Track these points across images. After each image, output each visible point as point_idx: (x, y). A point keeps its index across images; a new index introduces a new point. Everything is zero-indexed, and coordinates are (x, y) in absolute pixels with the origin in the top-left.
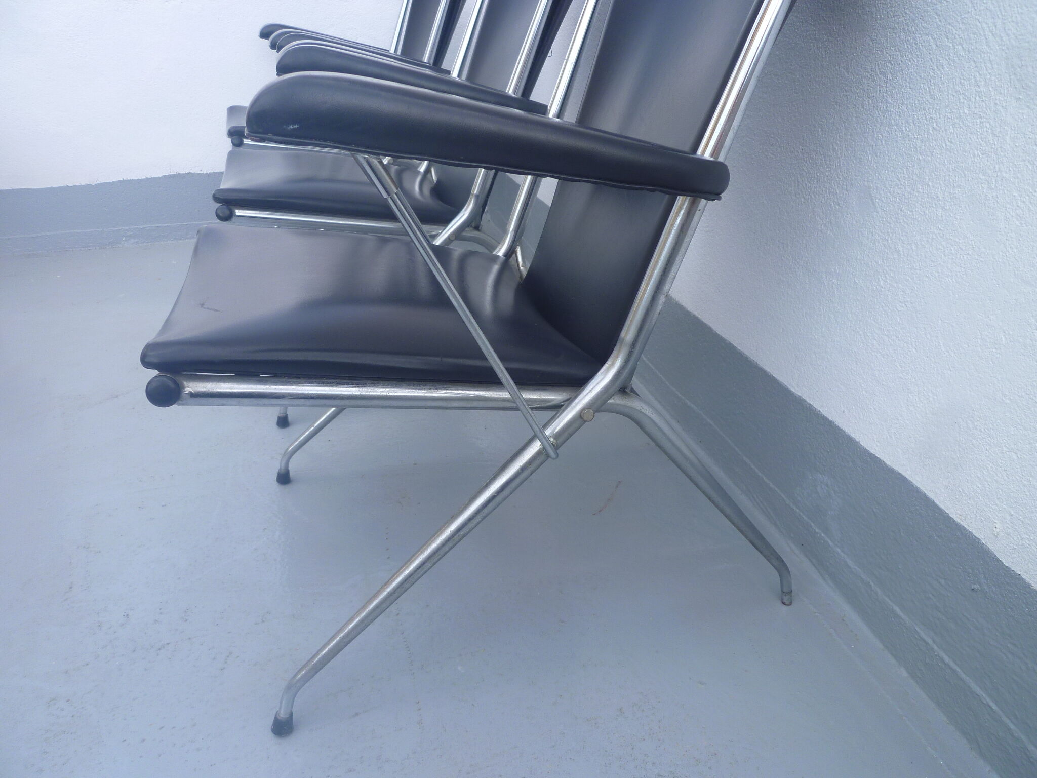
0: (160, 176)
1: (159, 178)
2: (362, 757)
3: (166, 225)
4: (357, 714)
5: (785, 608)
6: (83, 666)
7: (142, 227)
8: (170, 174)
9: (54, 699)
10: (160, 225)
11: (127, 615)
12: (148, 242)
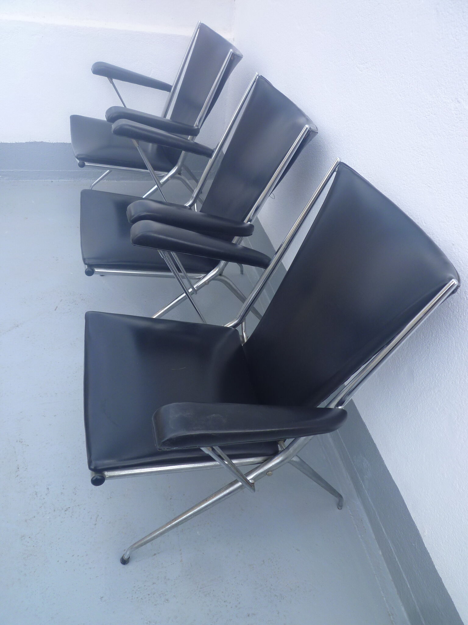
0: (24, 142)
1: (24, 143)
2: (158, 577)
3: (27, 170)
4: (155, 555)
5: (338, 510)
6: (33, 518)
7: (12, 170)
8: (31, 141)
9: (23, 536)
10: (23, 170)
11: (48, 488)
12: (15, 180)
